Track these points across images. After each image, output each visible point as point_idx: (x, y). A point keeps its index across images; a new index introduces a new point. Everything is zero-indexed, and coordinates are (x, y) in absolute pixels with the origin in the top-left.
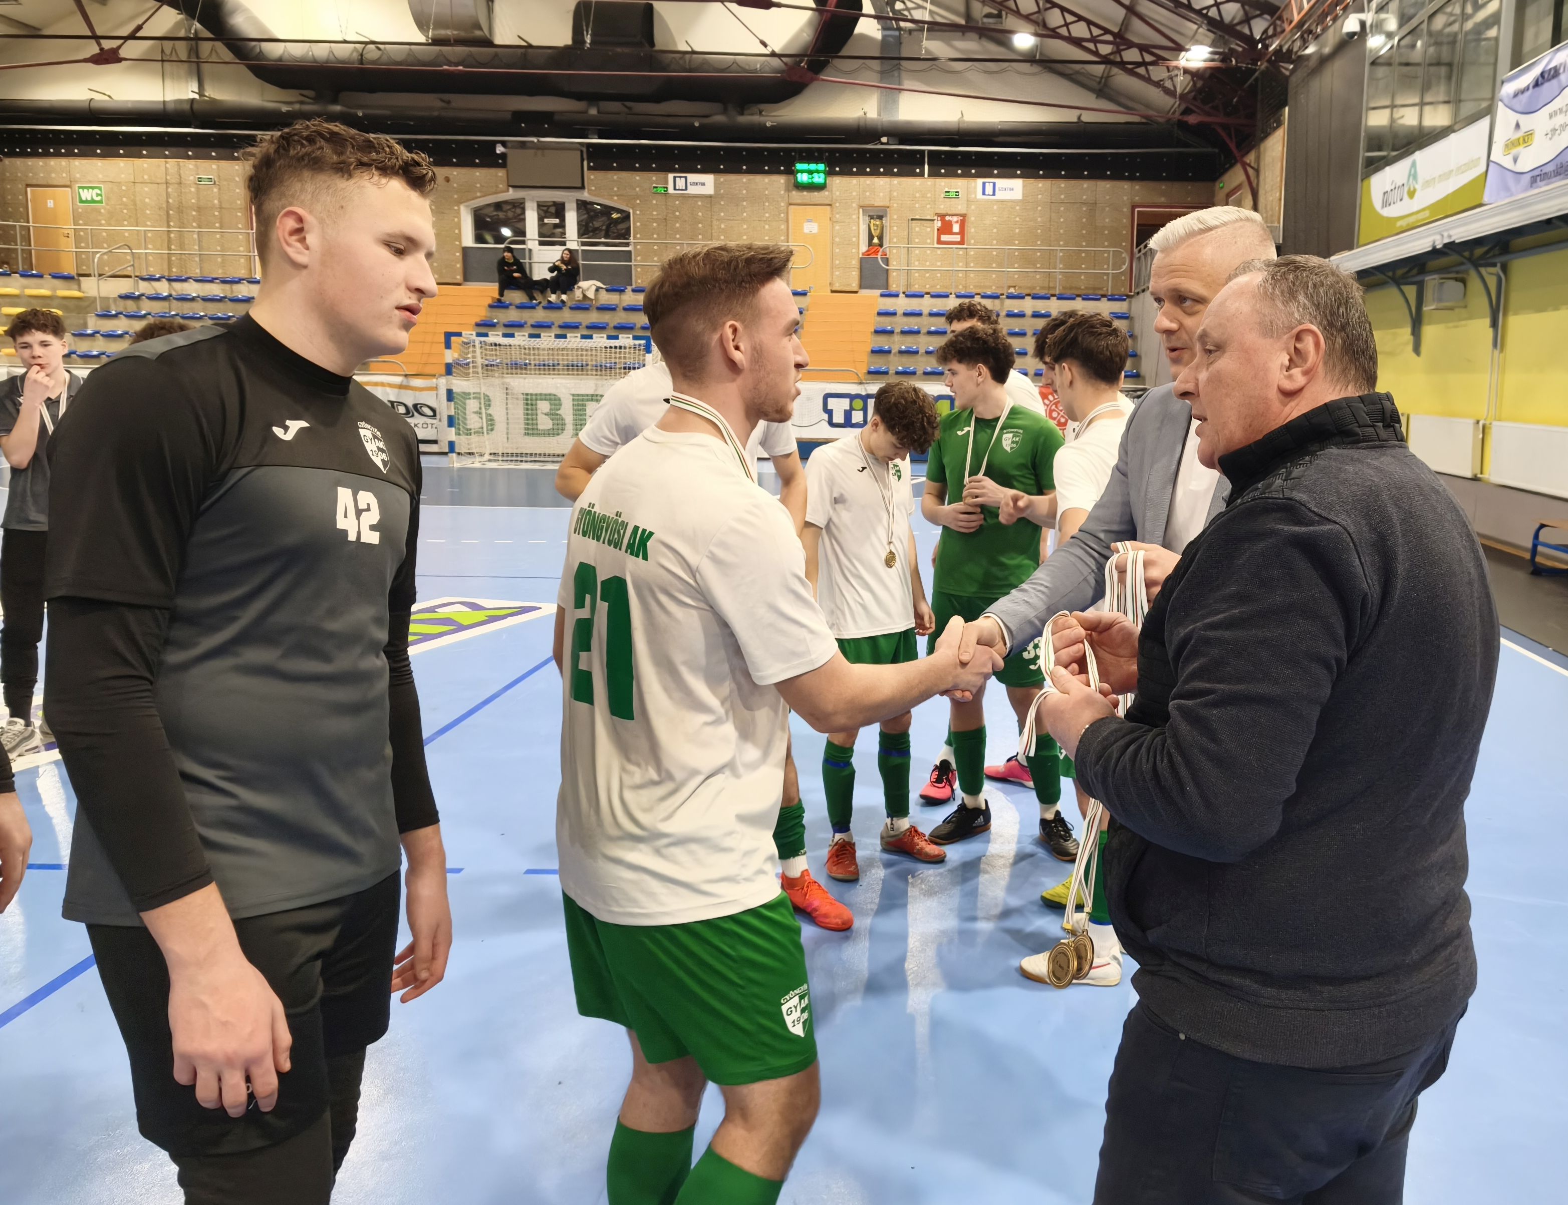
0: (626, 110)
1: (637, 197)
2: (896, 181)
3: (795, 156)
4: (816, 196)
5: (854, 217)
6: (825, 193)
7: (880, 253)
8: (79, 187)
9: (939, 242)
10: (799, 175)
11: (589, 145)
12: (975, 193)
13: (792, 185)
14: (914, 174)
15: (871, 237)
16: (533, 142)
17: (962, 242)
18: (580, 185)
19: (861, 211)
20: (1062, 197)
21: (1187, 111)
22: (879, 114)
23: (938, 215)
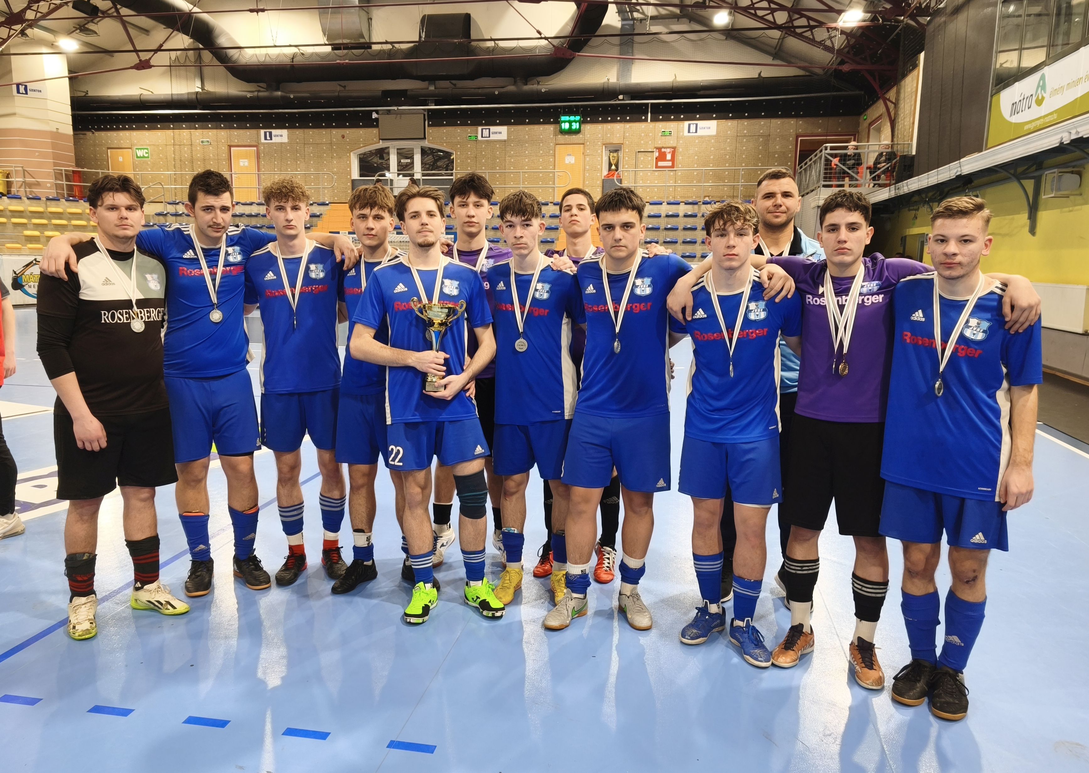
0: (453, 86)
1: (459, 143)
2: (628, 125)
3: (560, 112)
4: (574, 138)
5: (599, 151)
6: (580, 136)
7: (615, 176)
8: (136, 149)
9: (657, 166)
10: (563, 124)
11: (429, 110)
12: (683, 132)
13: (558, 131)
14: (640, 120)
15: (610, 165)
16: (394, 110)
17: (673, 166)
18: (423, 137)
19: (604, 147)
20: (745, 132)
21: (842, 63)
22: (618, 80)
23: (657, 148)
